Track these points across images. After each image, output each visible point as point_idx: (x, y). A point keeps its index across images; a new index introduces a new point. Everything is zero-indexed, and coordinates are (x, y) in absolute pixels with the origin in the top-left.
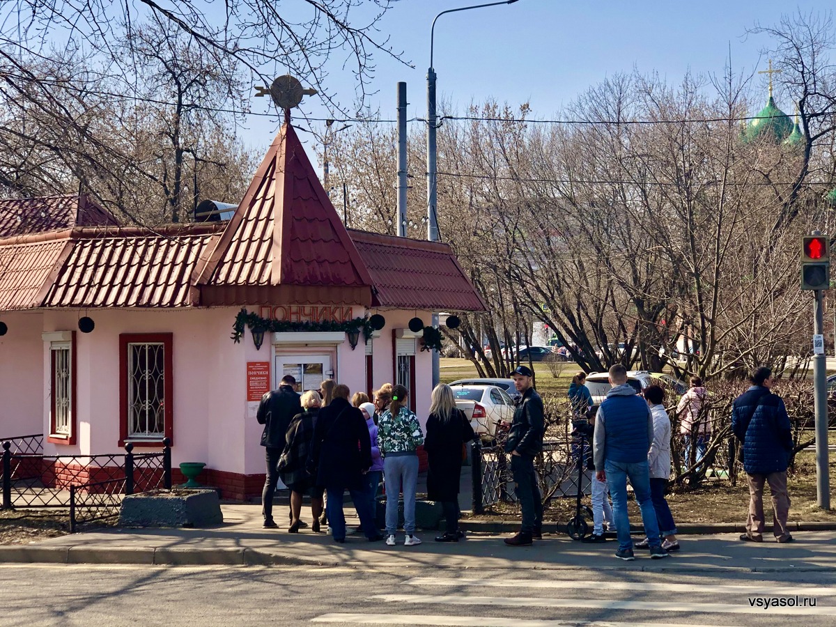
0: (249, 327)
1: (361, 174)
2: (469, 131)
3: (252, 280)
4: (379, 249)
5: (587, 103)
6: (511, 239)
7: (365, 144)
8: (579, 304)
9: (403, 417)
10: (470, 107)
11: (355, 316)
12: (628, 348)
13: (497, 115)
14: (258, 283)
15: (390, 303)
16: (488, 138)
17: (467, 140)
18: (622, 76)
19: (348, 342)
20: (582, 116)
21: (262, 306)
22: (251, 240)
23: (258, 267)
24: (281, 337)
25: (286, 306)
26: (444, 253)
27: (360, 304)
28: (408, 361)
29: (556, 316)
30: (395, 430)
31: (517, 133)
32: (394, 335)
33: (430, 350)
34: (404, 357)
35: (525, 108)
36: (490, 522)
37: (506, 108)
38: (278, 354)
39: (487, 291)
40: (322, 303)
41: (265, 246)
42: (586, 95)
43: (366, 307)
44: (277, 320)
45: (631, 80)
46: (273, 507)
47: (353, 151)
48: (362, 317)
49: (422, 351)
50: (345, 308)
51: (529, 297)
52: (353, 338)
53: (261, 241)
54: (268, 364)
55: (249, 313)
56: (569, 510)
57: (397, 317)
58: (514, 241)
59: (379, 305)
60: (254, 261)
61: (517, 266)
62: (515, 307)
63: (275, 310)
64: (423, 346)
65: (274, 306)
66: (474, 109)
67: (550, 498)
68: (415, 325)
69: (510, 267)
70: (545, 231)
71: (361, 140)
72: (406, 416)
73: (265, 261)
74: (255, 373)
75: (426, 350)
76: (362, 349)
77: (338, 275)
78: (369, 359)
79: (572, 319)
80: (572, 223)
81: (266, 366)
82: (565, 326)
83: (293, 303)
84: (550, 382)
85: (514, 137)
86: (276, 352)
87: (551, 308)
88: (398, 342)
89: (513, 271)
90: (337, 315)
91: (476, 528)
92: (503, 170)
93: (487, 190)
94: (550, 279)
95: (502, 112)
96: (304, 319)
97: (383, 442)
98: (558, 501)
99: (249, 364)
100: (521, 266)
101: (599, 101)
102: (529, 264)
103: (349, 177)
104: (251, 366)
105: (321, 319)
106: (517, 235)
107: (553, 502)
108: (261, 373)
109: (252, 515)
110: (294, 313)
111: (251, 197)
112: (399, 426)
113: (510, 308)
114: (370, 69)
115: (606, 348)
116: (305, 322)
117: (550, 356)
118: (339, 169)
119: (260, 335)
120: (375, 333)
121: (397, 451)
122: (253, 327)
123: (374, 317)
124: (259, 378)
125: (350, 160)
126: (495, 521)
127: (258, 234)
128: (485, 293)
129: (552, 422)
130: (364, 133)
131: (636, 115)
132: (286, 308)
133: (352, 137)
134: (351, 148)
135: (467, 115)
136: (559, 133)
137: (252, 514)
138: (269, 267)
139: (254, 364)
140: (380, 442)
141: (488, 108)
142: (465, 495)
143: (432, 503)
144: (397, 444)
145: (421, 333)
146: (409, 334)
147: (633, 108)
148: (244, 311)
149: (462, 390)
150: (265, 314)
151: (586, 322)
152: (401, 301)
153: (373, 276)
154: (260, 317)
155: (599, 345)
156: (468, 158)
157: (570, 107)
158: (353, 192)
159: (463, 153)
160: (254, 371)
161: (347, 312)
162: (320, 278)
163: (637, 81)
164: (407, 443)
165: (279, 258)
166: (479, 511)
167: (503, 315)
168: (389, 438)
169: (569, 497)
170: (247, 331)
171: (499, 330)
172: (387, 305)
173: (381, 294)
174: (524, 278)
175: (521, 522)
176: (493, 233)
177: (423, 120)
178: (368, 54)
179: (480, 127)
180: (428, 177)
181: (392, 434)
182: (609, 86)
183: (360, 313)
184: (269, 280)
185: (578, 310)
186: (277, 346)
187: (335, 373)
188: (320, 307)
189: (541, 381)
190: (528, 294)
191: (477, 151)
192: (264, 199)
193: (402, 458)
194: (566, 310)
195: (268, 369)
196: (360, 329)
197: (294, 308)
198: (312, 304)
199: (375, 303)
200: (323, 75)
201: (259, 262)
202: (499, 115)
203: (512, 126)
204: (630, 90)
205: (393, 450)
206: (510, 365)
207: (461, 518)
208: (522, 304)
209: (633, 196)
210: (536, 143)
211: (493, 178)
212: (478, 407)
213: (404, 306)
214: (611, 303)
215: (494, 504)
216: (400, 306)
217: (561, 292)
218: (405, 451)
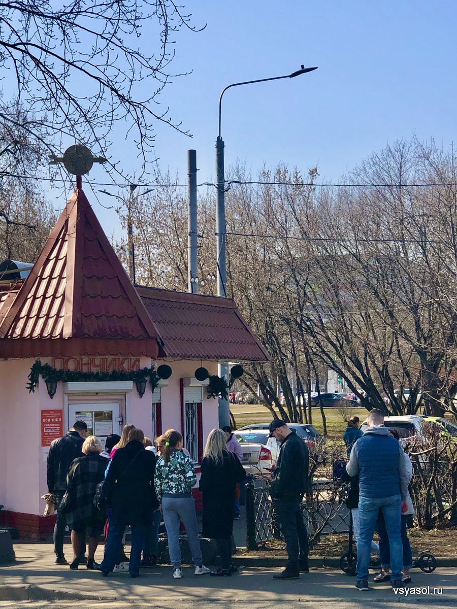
0: (43, 377)
1: (160, 235)
2: (262, 194)
3: (46, 334)
4: (166, 304)
5: (371, 168)
6: (302, 294)
7: (165, 206)
8: (366, 353)
9: (179, 460)
10: (262, 172)
11: (142, 367)
12: (413, 394)
13: (287, 179)
14: (51, 336)
15: (176, 354)
16: (280, 201)
17: (260, 203)
18: (403, 143)
19: (136, 391)
20: (367, 180)
21: (55, 357)
22: (44, 297)
23: (51, 322)
24: (73, 386)
25: (78, 358)
26: (229, 307)
27: (146, 356)
28: (195, 408)
29: (345, 364)
30: (173, 472)
31: (307, 195)
32: (182, 384)
33: (216, 397)
34: (192, 404)
35: (313, 172)
36: (261, 557)
37: (296, 173)
38: (70, 402)
39: (280, 342)
40: (112, 355)
41: (58, 302)
42: (370, 160)
43: (152, 358)
44: (69, 370)
45: (411, 146)
46: (64, 545)
47: (154, 213)
48: (149, 367)
49: (208, 398)
50: (133, 359)
51: (320, 347)
52: (141, 386)
53: (54, 297)
54: (61, 411)
55: (43, 364)
56: (336, 545)
57: (183, 368)
58: (305, 294)
59: (166, 356)
60: (48, 316)
61: (309, 318)
62: (306, 357)
63: (67, 362)
64: (210, 394)
65: (66, 358)
66: (265, 174)
67: (320, 534)
68: (201, 374)
69: (302, 319)
70: (332, 286)
71: (161, 203)
72: (182, 459)
73: (58, 316)
74: (49, 420)
75: (212, 397)
76: (149, 398)
77: (126, 328)
78: (158, 407)
79: (359, 367)
80: (358, 278)
81: (59, 413)
82: (353, 374)
83: (84, 355)
84: (341, 426)
85: (304, 200)
86: (69, 400)
87: (340, 356)
88: (185, 389)
89: (305, 323)
90: (125, 365)
91: (248, 563)
92: (294, 230)
93: (280, 249)
94: (340, 330)
95: (292, 177)
96: (94, 370)
97: (161, 485)
98: (328, 537)
99: (43, 412)
100: (313, 318)
101: (382, 166)
102: (320, 317)
103: (150, 237)
104: (45, 414)
105: (111, 370)
106: (308, 289)
107: (322, 538)
108: (54, 420)
109: (42, 554)
110: (85, 364)
111: (45, 257)
112: (176, 469)
113: (302, 358)
114: (151, 139)
115: (392, 394)
116: (95, 373)
117: (340, 403)
118: (141, 230)
119: (54, 385)
120: (162, 382)
121: (175, 493)
122: (47, 378)
123: (160, 368)
124: (53, 425)
125: (151, 221)
126: (266, 556)
127: (51, 291)
128: (278, 344)
129: (319, 463)
130: (163, 196)
131: (416, 179)
132: (78, 359)
133: (152, 201)
134: (151, 211)
135: (260, 180)
136: (344, 196)
137: (44, 552)
138: (61, 321)
139: (48, 411)
140: (158, 484)
141: (279, 172)
142: (239, 532)
143: (209, 540)
144: (174, 486)
145: (207, 382)
146: (195, 382)
147: (413, 172)
148: (38, 363)
149: (250, 435)
150: (58, 366)
151: (372, 370)
152: (186, 352)
153: (158, 330)
154: (53, 367)
155: (386, 392)
156: (261, 219)
157: (355, 172)
158: (154, 252)
159: (257, 215)
160: (48, 418)
161: (135, 363)
162: (108, 330)
163: (417, 148)
164: (183, 485)
165: (71, 314)
166: (252, 547)
167: (296, 364)
168: (167, 480)
169: (338, 533)
170: (41, 380)
171: (291, 378)
172: (173, 356)
173: (168, 347)
174: (316, 329)
175: (287, 557)
176: (285, 288)
177: (212, 185)
178: (148, 124)
179: (272, 190)
180: (217, 237)
181: (170, 477)
182: (391, 152)
183: (146, 363)
184: (61, 334)
185: (365, 358)
186: (69, 394)
187: (124, 419)
188: (110, 358)
189: (332, 425)
190: (318, 344)
191: (269, 213)
192: (57, 259)
193: (179, 501)
194: (353, 359)
195: (61, 417)
196: (147, 378)
197: (85, 359)
198: (101, 355)
199: (162, 354)
200: (107, 144)
201: (52, 317)
202: (290, 179)
203: (302, 189)
204: (410, 155)
205: (171, 492)
206: (303, 411)
207: (236, 554)
208: (314, 353)
209: (414, 253)
210: (324, 205)
211: (285, 239)
212: (263, 449)
213: (189, 357)
214: (396, 352)
215: (268, 541)
216: (185, 357)
217: (349, 342)
218: (182, 493)
